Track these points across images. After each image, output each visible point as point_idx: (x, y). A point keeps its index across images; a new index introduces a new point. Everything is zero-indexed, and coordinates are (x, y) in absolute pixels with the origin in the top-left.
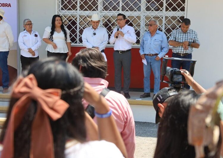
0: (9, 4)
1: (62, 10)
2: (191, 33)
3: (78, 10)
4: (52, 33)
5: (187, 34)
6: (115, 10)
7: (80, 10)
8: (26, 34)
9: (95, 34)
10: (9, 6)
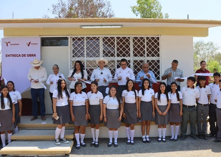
0: (35, 54)
1: (73, 57)
2: (179, 71)
3: (85, 57)
4: (73, 74)
5: (176, 72)
6: (112, 56)
7: (87, 57)
8: (53, 76)
9: (102, 73)
10: (34, 56)
